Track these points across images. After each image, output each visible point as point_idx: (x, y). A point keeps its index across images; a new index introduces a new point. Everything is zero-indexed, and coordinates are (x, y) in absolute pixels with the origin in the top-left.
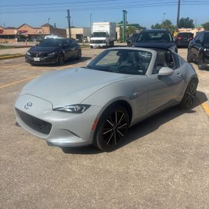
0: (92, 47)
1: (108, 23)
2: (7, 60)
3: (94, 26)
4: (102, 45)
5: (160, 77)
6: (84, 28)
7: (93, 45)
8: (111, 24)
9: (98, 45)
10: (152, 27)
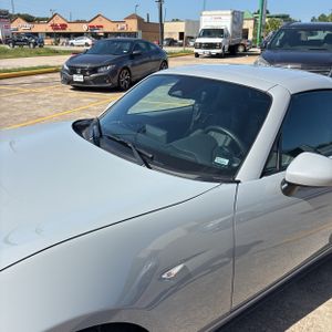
0: (197, 55)
1: (229, 12)
2: (41, 77)
3: (203, 18)
4: (214, 52)
5: (290, 188)
6: (188, 22)
7: (200, 51)
8: (233, 14)
9: (207, 51)
10: (313, 20)
